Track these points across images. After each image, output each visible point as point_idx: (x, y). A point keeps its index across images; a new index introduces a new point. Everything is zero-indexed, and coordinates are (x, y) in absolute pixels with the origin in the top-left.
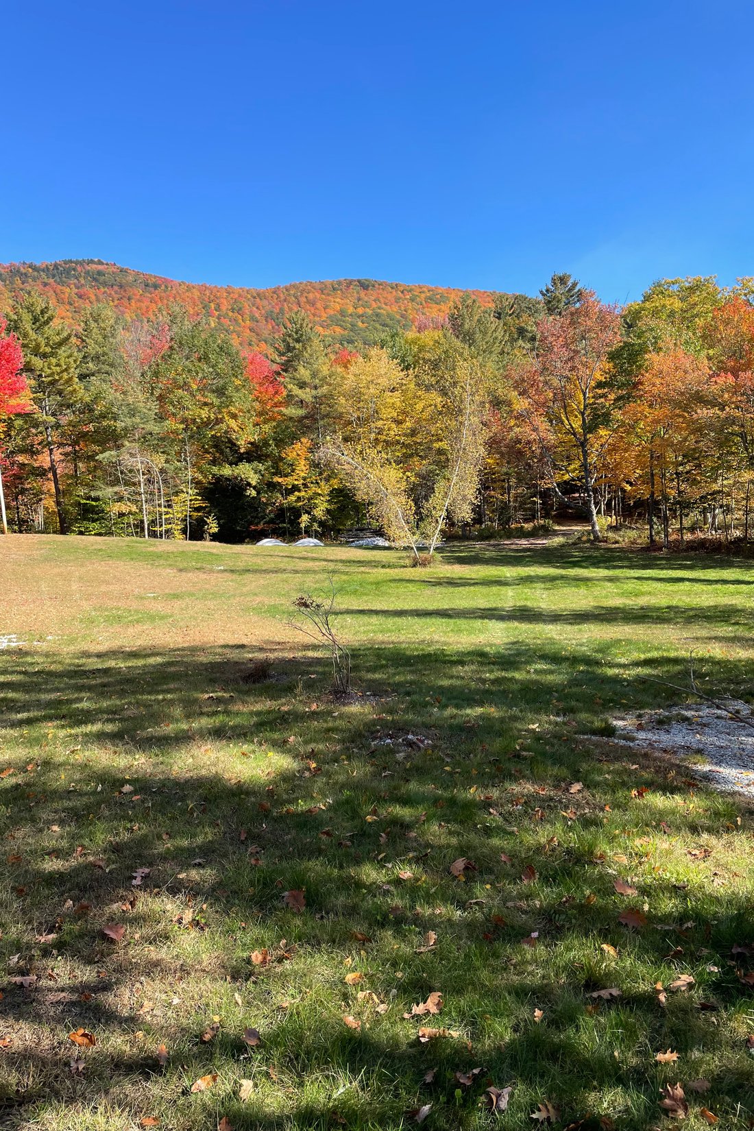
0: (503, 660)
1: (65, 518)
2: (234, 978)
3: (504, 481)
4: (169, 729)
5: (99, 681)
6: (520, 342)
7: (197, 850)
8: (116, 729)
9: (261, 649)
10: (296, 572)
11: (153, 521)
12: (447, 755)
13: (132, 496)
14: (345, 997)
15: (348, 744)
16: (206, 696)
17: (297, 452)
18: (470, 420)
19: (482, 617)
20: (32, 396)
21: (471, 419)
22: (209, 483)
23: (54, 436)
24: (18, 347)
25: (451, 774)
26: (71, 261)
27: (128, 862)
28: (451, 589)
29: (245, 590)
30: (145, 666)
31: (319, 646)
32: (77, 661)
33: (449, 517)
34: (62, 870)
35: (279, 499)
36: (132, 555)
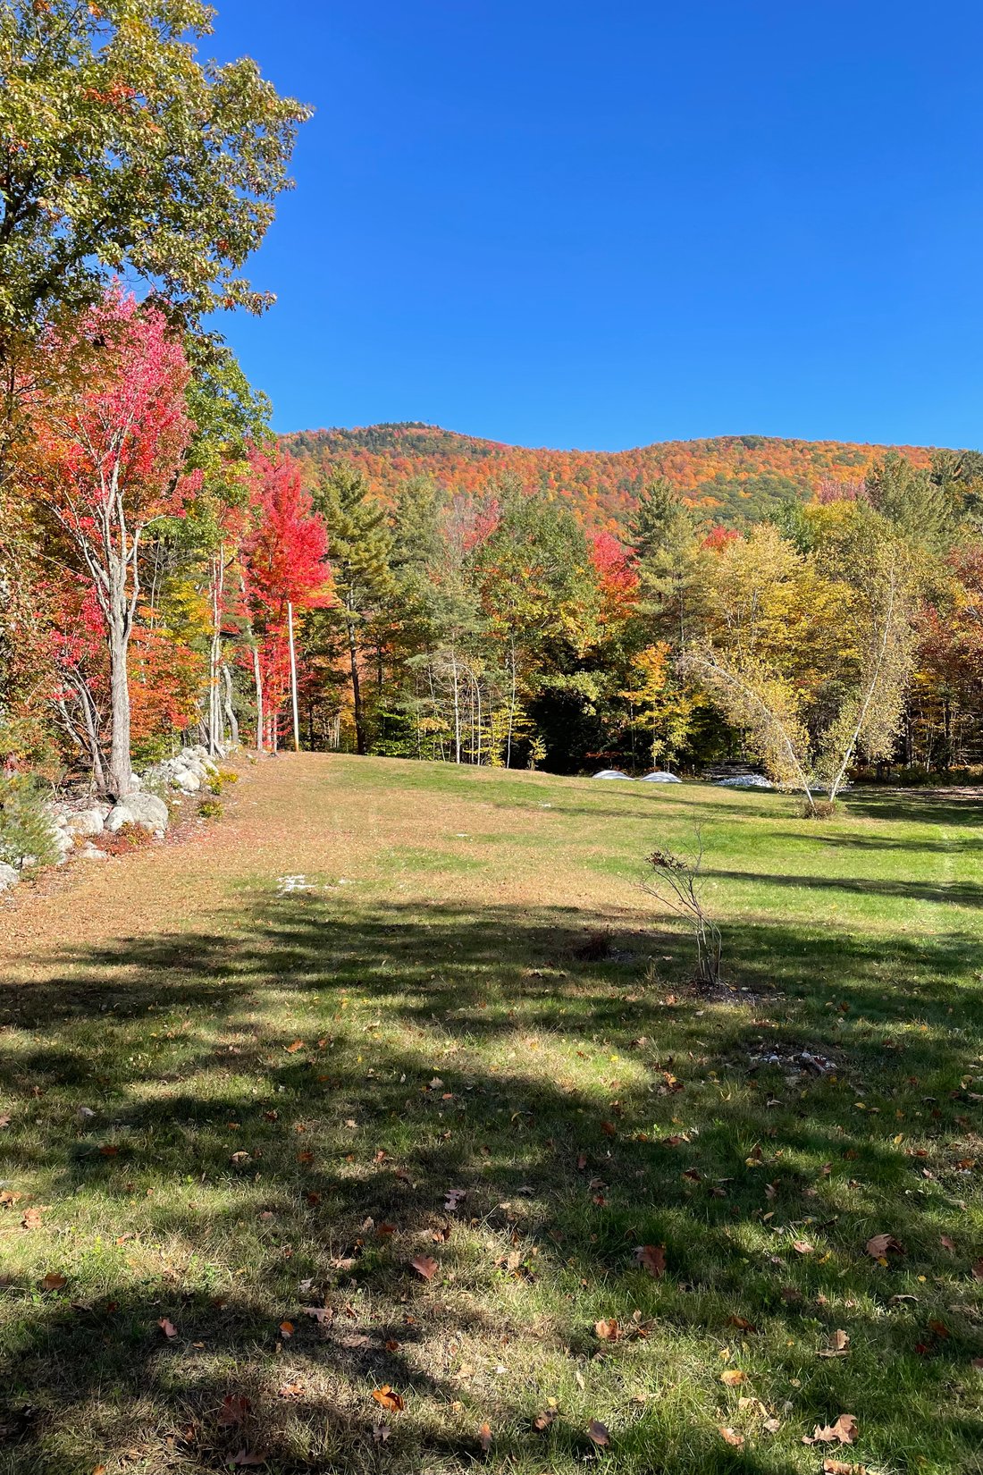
0: (939, 959)
1: (364, 734)
2: (575, 1352)
3: (940, 704)
4: (486, 1011)
5: (399, 941)
6: (969, 515)
7: (524, 1174)
8: (421, 1005)
9: (598, 916)
10: (645, 816)
11: (466, 742)
12: (859, 1086)
13: (444, 710)
14: (722, 1401)
15: (719, 1057)
16: (530, 972)
17: (650, 659)
18: (893, 620)
19: (907, 895)
20: (336, 587)
21: (896, 618)
22: (537, 696)
23: (357, 636)
24: (324, 529)
25: (866, 1113)
26: (387, 426)
27: (440, 1178)
28: (860, 852)
29: (577, 835)
30: (453, 926)
31: (675, 918)
32: (374, 913)
33: (859, 751)
34: (361, 1178)
35: (625, 719)
36: (440, 784)
